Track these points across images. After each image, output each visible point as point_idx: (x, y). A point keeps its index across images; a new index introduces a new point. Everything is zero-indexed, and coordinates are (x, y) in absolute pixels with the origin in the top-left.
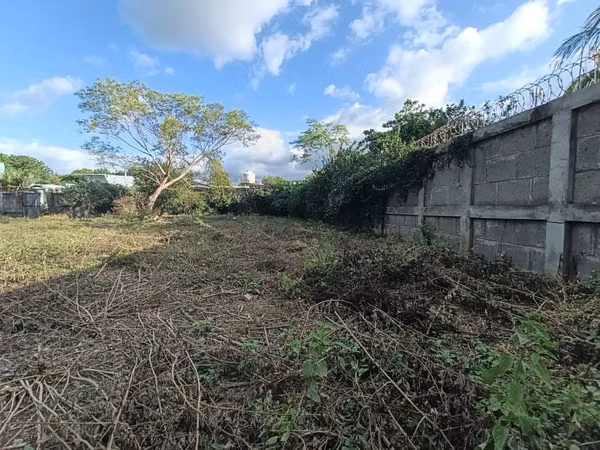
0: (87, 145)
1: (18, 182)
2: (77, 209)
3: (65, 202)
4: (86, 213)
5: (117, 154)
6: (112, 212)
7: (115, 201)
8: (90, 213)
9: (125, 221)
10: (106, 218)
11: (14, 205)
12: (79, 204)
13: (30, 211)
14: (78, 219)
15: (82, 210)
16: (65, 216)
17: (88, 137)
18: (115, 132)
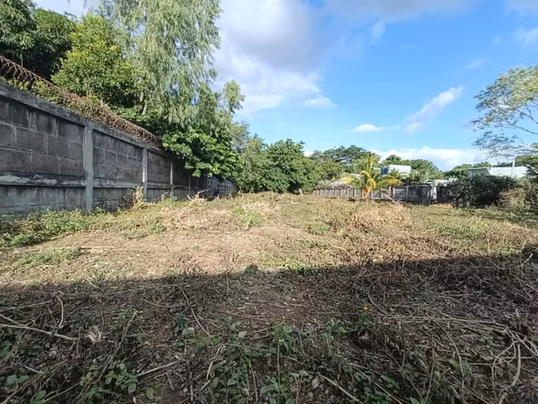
0: (478, 142)
1: (418, 179)
2: (461, 200)
3: (451, 194)
4: (468, 204)
5: (512, 144)
6: (496, 203)
7: (503, 194)
8: (472, 204)
9: (512, 215)
10: (491, 210)
11: (414, 195)
12: (463, 195)
13: (424, 200)
14: (460, 209)
15: (465, 201)
16: (449, 206)
17: (480, 134)
18: (512, 122)
